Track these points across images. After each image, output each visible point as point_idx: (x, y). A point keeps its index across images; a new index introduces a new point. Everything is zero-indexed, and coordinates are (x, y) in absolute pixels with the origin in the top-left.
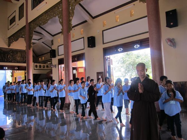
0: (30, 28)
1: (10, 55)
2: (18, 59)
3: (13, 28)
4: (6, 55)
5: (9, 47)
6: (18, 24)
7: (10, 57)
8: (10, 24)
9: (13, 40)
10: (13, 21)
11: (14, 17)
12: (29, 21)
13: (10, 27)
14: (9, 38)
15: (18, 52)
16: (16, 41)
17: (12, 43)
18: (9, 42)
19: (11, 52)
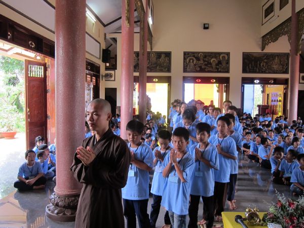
0: (298, 21)
1: (264, 62)
2: (275, 67)
3: (270, 23)
4: (258, 62)
5: (262, 50)
6: (278, 16)
7: (263, 66)
8: (266, 16)
9: (269, 41)
10: (269, 11)
11: (272, 5)
12: (297, 11)
13: (264, 21)
14: (263, 37)
15: (275, 58)
16: (274, 42)
17: (268, 45)
18: (263, 43)
19: (265, 57)
